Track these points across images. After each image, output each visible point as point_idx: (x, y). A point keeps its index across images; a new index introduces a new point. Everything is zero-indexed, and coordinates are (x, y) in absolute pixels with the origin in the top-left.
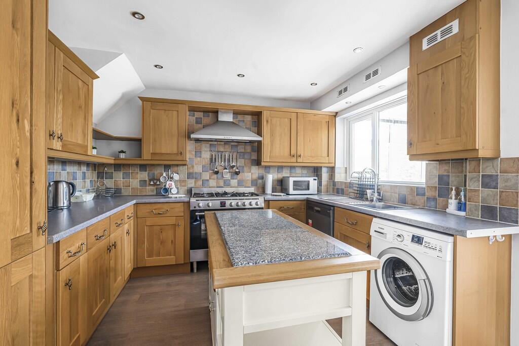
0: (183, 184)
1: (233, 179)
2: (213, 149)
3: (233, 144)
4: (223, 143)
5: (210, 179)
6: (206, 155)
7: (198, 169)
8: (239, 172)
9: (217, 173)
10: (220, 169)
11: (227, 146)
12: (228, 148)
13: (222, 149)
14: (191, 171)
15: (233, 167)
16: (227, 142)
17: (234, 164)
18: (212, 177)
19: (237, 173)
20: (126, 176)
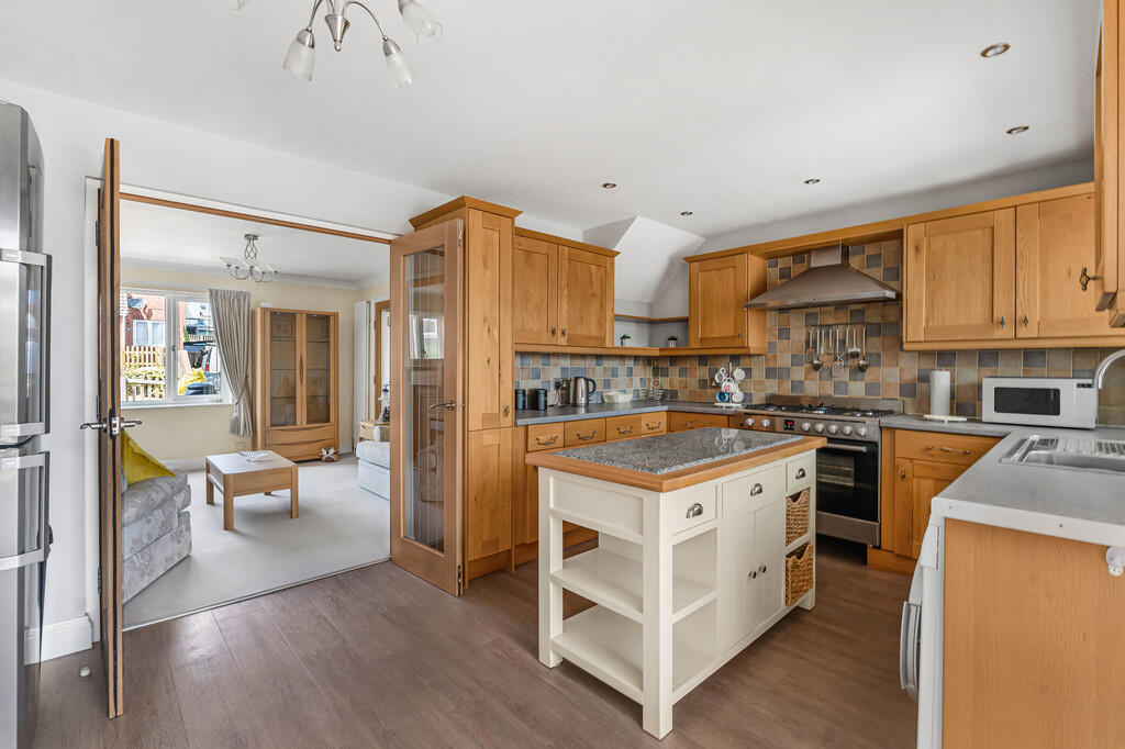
0: (759, 387)
1: (855, 380)
2: (812, 321)
3: (853, 307)
4: (832, 308)
5: (806, 379)
6: (799, 334)
7: (784, 360)
8: (867, 366)
9: (817, 368)
10: (826, 360)
11: (840, 314)
12: (844, 317)
13: (830, 321)
14: (771, 365)
15: (855, 355)
16: (840, 305)
17: (855, 349)
18: (811, 376)
19: (862, 369)
20: (683, 372)
